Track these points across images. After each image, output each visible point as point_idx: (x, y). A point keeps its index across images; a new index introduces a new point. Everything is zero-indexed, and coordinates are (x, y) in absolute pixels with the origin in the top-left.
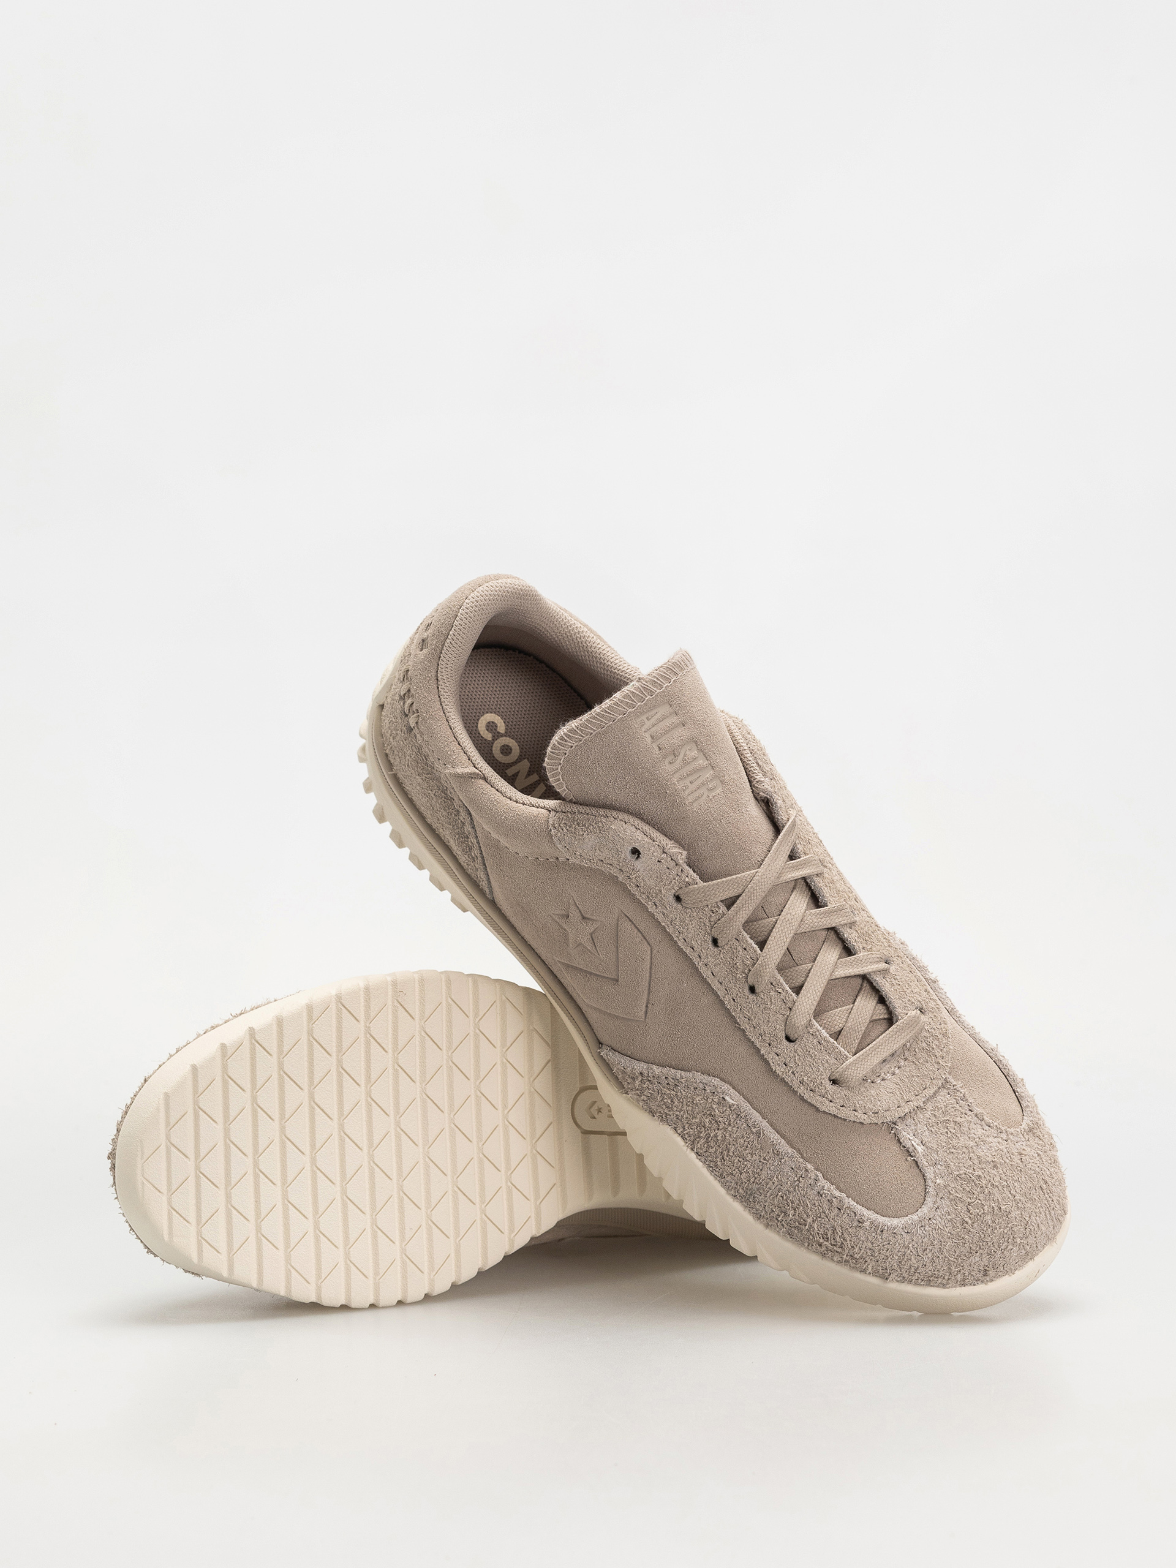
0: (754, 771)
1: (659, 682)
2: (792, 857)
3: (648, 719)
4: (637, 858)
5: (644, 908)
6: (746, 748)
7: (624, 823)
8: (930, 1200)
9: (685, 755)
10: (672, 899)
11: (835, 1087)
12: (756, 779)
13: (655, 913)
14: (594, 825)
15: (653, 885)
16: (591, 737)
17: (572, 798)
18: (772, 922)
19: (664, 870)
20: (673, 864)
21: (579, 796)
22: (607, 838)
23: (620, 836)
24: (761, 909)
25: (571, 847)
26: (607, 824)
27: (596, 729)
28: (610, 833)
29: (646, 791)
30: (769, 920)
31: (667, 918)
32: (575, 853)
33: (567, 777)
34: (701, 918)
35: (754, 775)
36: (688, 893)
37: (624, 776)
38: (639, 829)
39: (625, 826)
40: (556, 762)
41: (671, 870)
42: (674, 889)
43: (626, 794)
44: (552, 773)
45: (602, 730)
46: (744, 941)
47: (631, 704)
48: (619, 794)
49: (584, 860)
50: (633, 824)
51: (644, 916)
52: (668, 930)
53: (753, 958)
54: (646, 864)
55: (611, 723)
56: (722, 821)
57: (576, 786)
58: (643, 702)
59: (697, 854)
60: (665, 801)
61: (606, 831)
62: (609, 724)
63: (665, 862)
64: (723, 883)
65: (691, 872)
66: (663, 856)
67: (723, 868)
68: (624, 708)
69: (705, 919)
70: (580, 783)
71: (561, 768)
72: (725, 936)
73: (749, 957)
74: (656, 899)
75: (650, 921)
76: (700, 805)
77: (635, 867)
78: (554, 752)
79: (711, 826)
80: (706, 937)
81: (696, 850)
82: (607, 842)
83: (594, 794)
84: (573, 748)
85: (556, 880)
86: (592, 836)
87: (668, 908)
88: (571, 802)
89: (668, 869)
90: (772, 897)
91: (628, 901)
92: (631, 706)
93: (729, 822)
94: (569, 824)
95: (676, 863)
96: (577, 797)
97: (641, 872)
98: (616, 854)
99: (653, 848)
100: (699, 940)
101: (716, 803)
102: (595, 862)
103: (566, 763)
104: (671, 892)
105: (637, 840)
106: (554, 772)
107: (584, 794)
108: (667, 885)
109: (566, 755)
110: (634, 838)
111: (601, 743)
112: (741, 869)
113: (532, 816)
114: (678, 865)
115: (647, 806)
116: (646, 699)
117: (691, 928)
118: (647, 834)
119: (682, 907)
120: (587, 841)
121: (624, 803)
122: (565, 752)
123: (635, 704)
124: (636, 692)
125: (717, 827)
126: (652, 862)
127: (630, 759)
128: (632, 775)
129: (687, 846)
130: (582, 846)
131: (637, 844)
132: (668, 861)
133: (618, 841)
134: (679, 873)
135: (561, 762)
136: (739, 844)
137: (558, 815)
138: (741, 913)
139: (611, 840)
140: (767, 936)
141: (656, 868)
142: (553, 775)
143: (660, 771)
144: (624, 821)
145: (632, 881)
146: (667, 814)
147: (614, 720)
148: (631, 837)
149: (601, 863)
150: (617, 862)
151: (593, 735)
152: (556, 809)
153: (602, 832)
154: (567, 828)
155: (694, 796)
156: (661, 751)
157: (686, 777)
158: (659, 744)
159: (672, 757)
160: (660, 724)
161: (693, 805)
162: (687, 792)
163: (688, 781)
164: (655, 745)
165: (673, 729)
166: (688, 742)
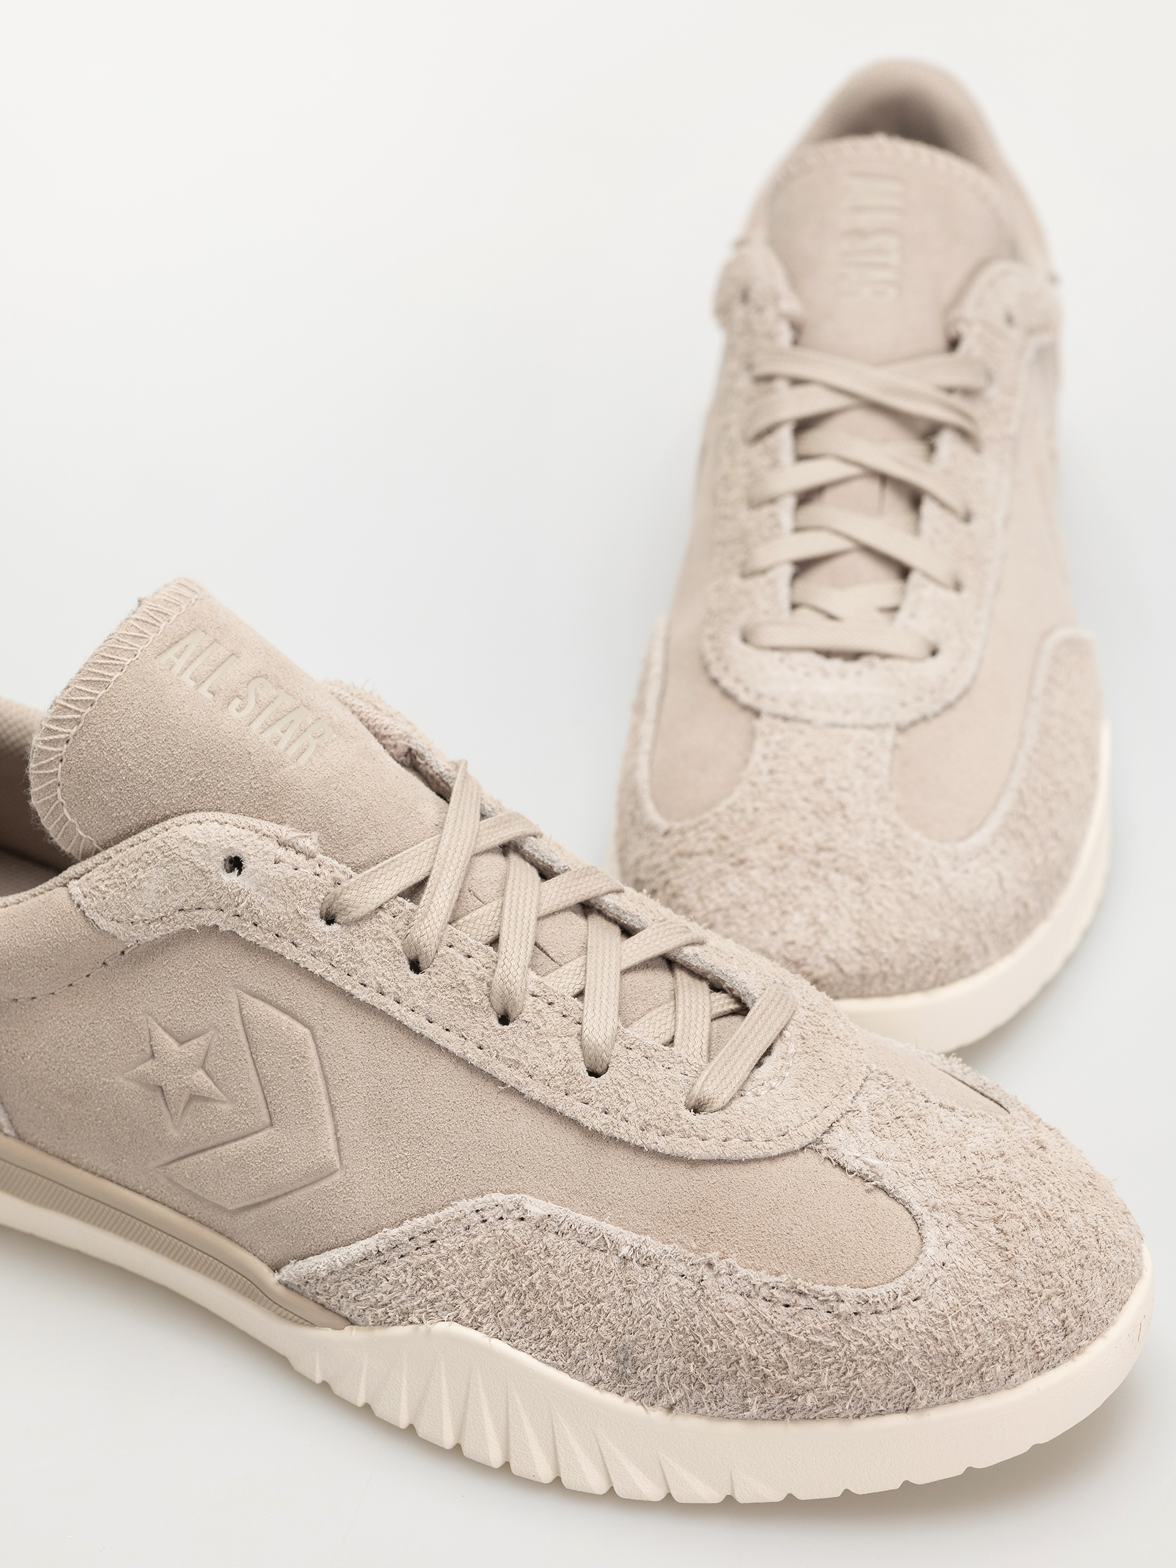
0: (375, 717)
1: (173, 601)
2: (484, 816)
3: (178, 656)
4: (239, 873)
5: (278, 957)
6: (347, 695)
7: (197, 825)
8: (931, 1233)
9: (257, 695)
10: (321, 924)
11: (700, 1117)
12: (382, 725)
13: (299, 959)
14: (150, 850)
15: (281, 908)
16: (94, 707)
17: (96, 846)
18: (493, 909)
19: (290, 872)
20: (302, 858)
21: (106, 832)
22: (177, 860)
23: (199, 845)
24: (468, 894)
25: (122, 913)
26: (171, 837)
27: (97, 692)
28: (181, 847)
29: (214, 763)
30: (487, 908)
31: (321, 959)
32: (132, 920)
33: (76, 805)
34: (378, 932)
35: (377, 722)
36: (342, 897)
37: (170, 753)
38: (226, 823)
39: (201, 827)
40: (51, 782)
41: (301, 869)
42: (318, 901)
43: (183, 784)
44: (50, 811)
45: (107, 690)
46: (463, 942)
47: (142, 638)
48: (172, 790)
49: (152, 926)
50: (213, 819)
51: (282, 976)
52: (330, 979)
53: (487, 965)
54: (257, 874)
55: (119, 674)
56: (355, 774)
57: (97, 815)
58: (160, 632)
59: (333, 837)
60: (252, 767)
61: (173, 847)
62: (116, 676)
63: (288, 860)
64: (393, 864)
65: (335, 863)
66: (281, 851)
67: (385, 847)
68: (132, 646)
69: (385, 930)
70: (102, 804)
71: (62, 791)
72: (428, 943)
73: (480, 965)
74: (293, 932)
75: (295, 981)
76: (310, 759)
77: (241, 887)
78: (43, 764)
79: (340, 785)
80: (397, 963)
81: (330, 831)
82: (181, 866)
83: (130, 813)
84: (70, 742)
85: (113, 1002)
86: (152, 870)
87: (318, 938)
88: (97, 852)
89: (296, 869)
90: (478, 873)
91: (247, 963)
92: (141, 640)
93: (367, 775)
94: (107, 876)
95: (306, 854)
96: (104, 837)
97: (253, 892)
98: (202, 881)
99: (260, 842)
100: (388, 972)
101: (334, 753)
102: (171, 917)
103: (67, 778)
104: (313, 909)
105: (229, 838)
106: (53, 807)
107: (113, 824)
108: (303, 897)
109: (64, 760)
110: (223, 837)
111: (114, 712)
112: (415, 839)
113: (41, 905)
114: (310, 856)
115: (225, 790)
116: (162, 627)
117: (366, 956)
118: (243, 825)
119: (339, 926)
120: (145, 884)
121: (185, 801)
122: (60, 755)
123: (146, 636)
124: (143, 618)
125: (350, 784)
126: (266, 866)
127: (171, 720)
128: (184, 745)
129: (314, 826)
130: (140, 900)
131: (231, 845)
132: (292, 856)
133: (198, 853)
134: (318, 870)
135: (59, 779)
136: (395, 802)
137: (83, 878)
138: (440, 900)
139: (187, 859)
140: (496, 930)
141: (277, 874)
142: (52, 814)
143: (227, 723)
144: (196, 821)
145: (244, 919)
146: (262, 788)
147: (122, 668)
148: (218, 838)
149: (181, 913)
150: (209, 898)
151: (96, 703)
152: (76, 873)
153: (166, 854)
154: (106, 882)
155: (294, 749)
156: (216, 696)
157: (270, 726)
158: (210, 687)
159: (237, 702)
160: (198, 659)
161: (299, 761)
162: (282, 746)
163: (276, 729)
164: (204, 690)
165: (222, 663)
166: (254, 678)
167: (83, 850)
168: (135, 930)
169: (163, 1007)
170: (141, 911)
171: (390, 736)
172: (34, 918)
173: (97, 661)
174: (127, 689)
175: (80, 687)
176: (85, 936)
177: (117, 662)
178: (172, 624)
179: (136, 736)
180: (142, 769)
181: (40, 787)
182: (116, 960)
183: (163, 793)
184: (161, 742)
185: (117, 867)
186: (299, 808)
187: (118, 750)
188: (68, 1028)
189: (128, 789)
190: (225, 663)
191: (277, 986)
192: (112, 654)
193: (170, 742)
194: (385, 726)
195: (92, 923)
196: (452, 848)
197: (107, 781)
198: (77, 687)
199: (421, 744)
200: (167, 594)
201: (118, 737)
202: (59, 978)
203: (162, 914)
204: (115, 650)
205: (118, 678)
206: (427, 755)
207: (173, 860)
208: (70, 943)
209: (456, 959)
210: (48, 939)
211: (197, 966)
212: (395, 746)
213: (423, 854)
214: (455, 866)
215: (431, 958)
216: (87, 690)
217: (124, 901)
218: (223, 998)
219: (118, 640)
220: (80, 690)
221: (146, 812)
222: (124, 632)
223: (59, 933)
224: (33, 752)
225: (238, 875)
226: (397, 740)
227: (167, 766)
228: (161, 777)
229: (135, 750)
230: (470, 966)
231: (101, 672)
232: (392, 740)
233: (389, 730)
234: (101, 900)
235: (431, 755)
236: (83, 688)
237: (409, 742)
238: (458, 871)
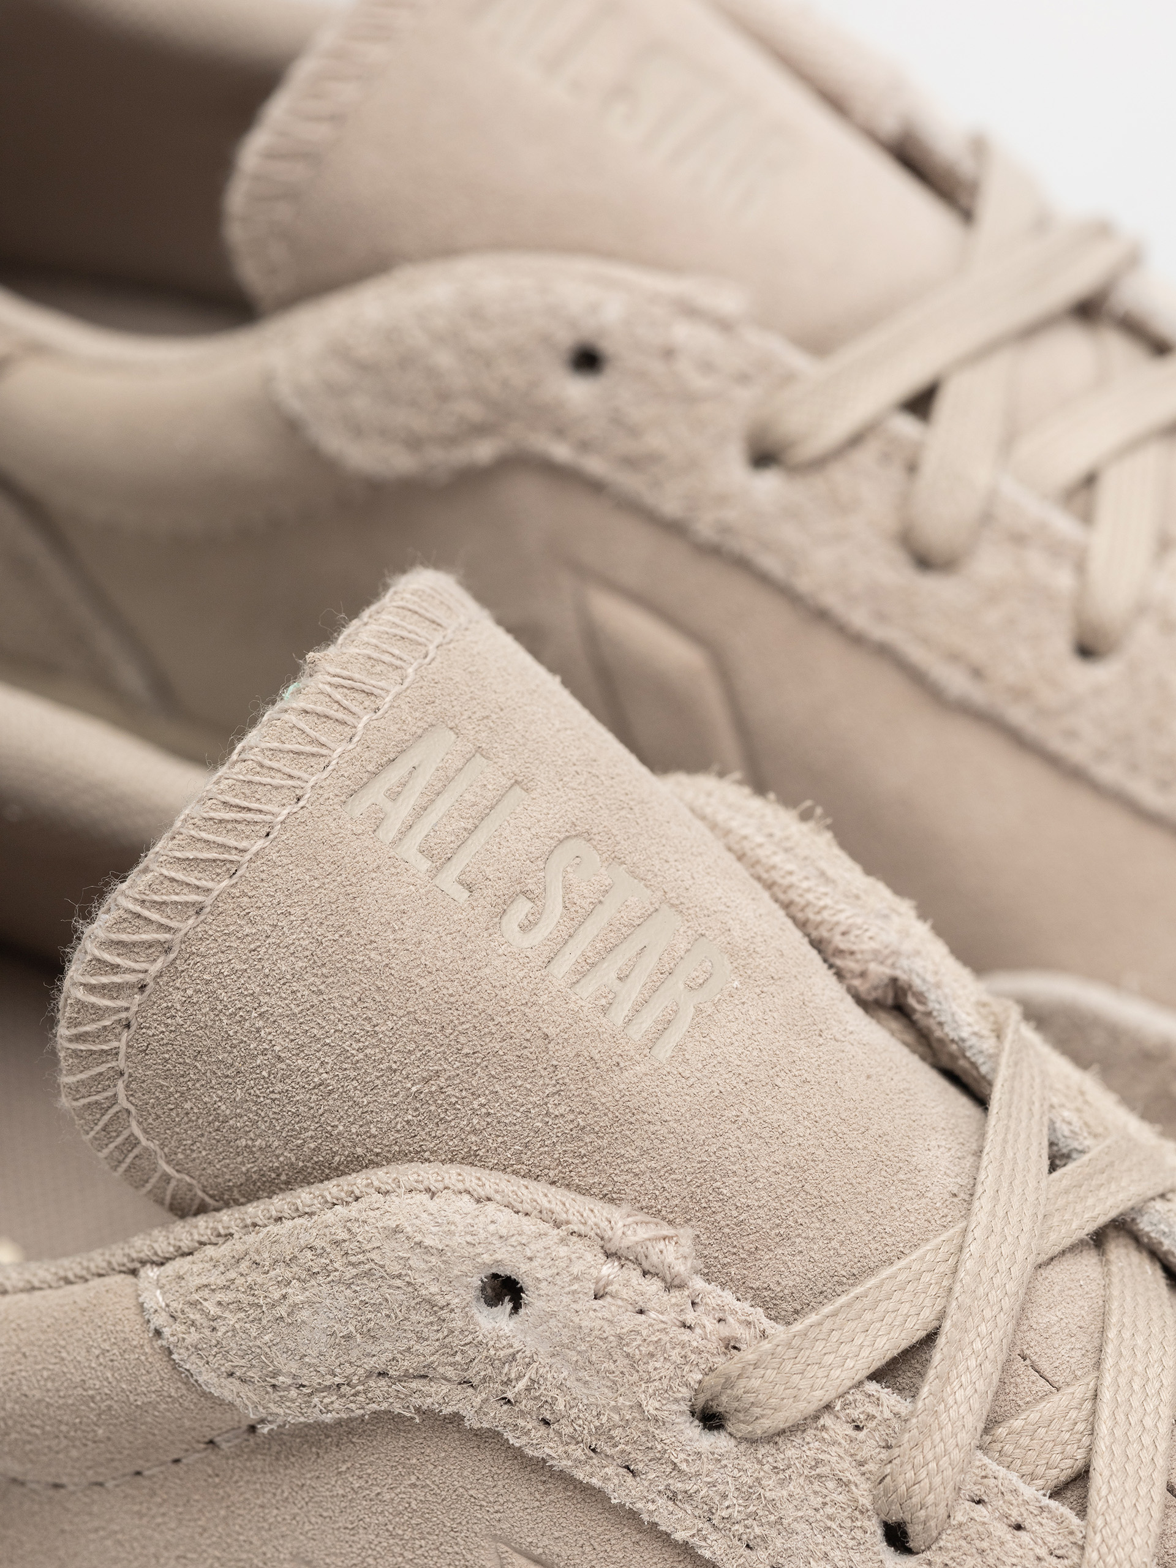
0: (821, 903)
1: (387, 658)
2: (1057, 1159)
3: (394, 796)
4: (516, 1308)
5: (593, 1495)
6: (759, 839)
7: (426, 1197)
9: (567, 888)
10: (693, 1431)
12: (837, 923)
13: (639, 1505)
14: (318, 1244)
15: (601, 1394)
16: (202, 917)
17: (200, 1194)
18: (1074, 1403)
19: (629, 1321)
20: (654, 1288)
21: (224, 1173)
22: (378, 1275)
23: (427, 1250)
24: (1019, 1364)
25: (253, 1366)
26: (365, 1222)
27: (210, 885)
28: (386, 1249)
29: (467, 1055)
30: (1060, 1400)
31: (689, 1508)
32: (273, 1381)
33: (158, 1117)
34: (818, 1462)
35: (826, 914)
36: (742, 1383)
37: (368, 1028)
38: (489, 1199)
39: (432, 1205)
40: (102, 1068)
41: (653, 1314)
42: (687, 1385)
43: (396, 1095)
44: (101, 1124)
45: (234, 881)
46: (1009, 1497)
47: (313, 755)
48: (371, 1107)
49: (315, 1400)
50: (460, 1186)
51: (599, 1530)
52: (707, 1554)
53: (1059, 1552)
54: (553, 1322)
55: (261, 843)
56: (778, 1081)
57: (203, 1140)
58: (355, 740)
59: (726, 1230)
60: (551, 1069)
61: (369, 1247)
62: (254, 849)
63: (625, 1293)
64: (858, 1306)
65: (728, 1297)
66: (609, 1269)
67: (839, 1255)
68: (291, 777)
69: (834, 1459)
70: (216, 1119)
71: (127, 1087)
72: (930, 1499)
73: (1043, 1552)
74: (628, 1448)
75: (627, 1543)
76: (680, 1048)
77: (517, 1345)
78: (87, 1033)
79: (745, 1110)
80: (859, 1534)
81: (718, 1217)
82: (384, 1290)
83: (276, 1144)
84: (148, 991)
85: (227, 1524)
86: (319, 1288)
87: (684, 1466)
88: (202, 1209)
89: (641, 1312)
90: (1043, 1311)
91: (523, 1494)
92: (313, 761)
93: (806, 1081)
94: (221, 1281)
95: (664, 1280)
96: (220, 1180)
97: (543, 1359)
98: (432, 1323)
99: (563, 1251)
100: (838, 1552)
101: (734, 1027)
102: (360, 1388)
103: (140, 1062)
104: (676, 1401)
105: (495, 1240)
106: (106, 1118)
107: (239, 1159)
108: (655, 1375)
109: (133, 1028)
110: (482, 1235)
111: (247, 930)
112: (907, 1236)
113: (77, 1314)
114: (672, 1285)
115: (489, 1114)
116: (360, 726)
117: (789, 1512)
118: (527, 1207)
119: (733, 1442)
120: (304, 1314)
121: (398, 1131)
122: (124, 1015)
123: (324, 751)
124: (319, 709)
125: (767, 1109)
126: (574, 1306)
127: (373, 955)
128: (401, 1013)
129: (684, 1204)
130: (292, 1346)
131: (498, 1256)
132: (634, 1282)
133: (423, 1266)
134: (690, 1317)
135: (122, 1064)
136: (865, 1148)
137: (169, 1268)
138: (960, 1395)
139: (399, 1276)
140: (1080, 1455)
141: (598, 1323)
142: (104, 1129)
143: (497, 963)
144: (421, 1187)
145: (521, 1411)
146: (572, 1117)
147: (267, 829)
148: (469, 1238)
149: (383, 1382)
150: (444, 1359)
151: (207, 910)
152: (156, 1254)
153: (353, 1259)
154: (219, 1296)
155: (647, 1021)
156: (476, 895)
157: (593, 965)
158: (463, 873)
159: (521, 909)
160: (439, 802)
161: (654, 1051)
162: (619, 1015)
163: (608, 973)
164: (448, 879)
165: (492, 808)
166: (561, 842)
167: (173, 1197)
168: (280, 1403)
169: (335, 1554)
170: (293, 1367)
171: (852, 953)
172: (62, 1343)
173: (212, 814)
174: (276, 880)
175: (173, 874)
176: (170, 1397)
177: (258, 817)
178: (383, 717)
179: (295, 986)
180: (307, 1057)
181: (83, 1076)
182: (237, 1441)
183: (350, 1112)
184: (349, 1002)
185: (244, 1266)
186: (653, 1164)
187: (254, 1014)
188: (131, 1557)
189: (273, 1096)
190: (499, 808)
191: (587, 1549)
192: (246, 797)
193: (370, 1004)
194: (843, 928)
195: (188, 1380)
196: (990, 1263)
197: (227, 1076)
198: (166, 873)
199: (921, 971)
200: (374, 641)
201: (254, 987)
202: (112, 1460)
203: (337, 1380)
204: (254, 788)
205: (257, 854)
206: (932, 996)
207: (368, 1274)
208: (137, 1406)
209: (990, 1535)
210: (91, 1392)
211: (414, 1485)
212: (863, 975)
213: (926, 1277)
214: (996, 1309)
215: (935, 1534)
216: (188, 880)
217: (258, 1343)
218: (469, 1557)
219: (262, 766)
220: (172, 880)
221: (312, 1146)
222: (275, 745)
223: (114, 1383)
224: (65, 1006)
225: (511, 1314)
226: (867, 962)
227: (361, 1056)
228: (347, 1078)
229: (292, 1016)
230: (1020, 1552)
231: (220, 840)
232: (857, 961)
233: (852, 937)
234: (207, 1332)
235: (941, 999)
236: (180, 876)
237: (893, 966)
238: (1002, 1318)
